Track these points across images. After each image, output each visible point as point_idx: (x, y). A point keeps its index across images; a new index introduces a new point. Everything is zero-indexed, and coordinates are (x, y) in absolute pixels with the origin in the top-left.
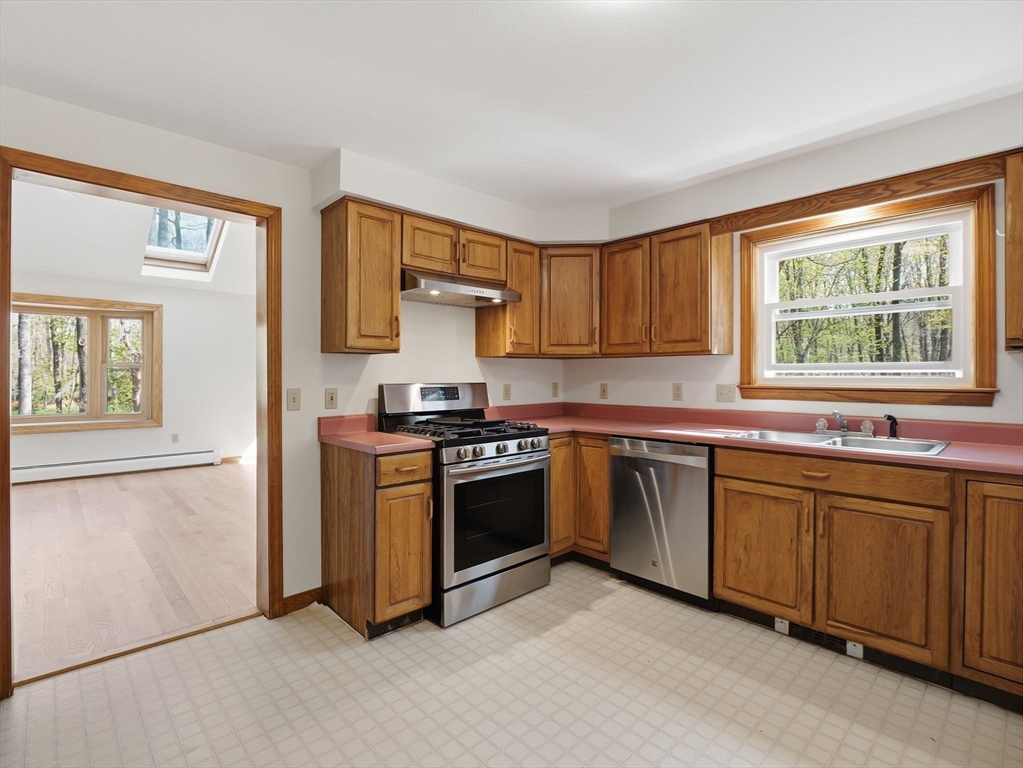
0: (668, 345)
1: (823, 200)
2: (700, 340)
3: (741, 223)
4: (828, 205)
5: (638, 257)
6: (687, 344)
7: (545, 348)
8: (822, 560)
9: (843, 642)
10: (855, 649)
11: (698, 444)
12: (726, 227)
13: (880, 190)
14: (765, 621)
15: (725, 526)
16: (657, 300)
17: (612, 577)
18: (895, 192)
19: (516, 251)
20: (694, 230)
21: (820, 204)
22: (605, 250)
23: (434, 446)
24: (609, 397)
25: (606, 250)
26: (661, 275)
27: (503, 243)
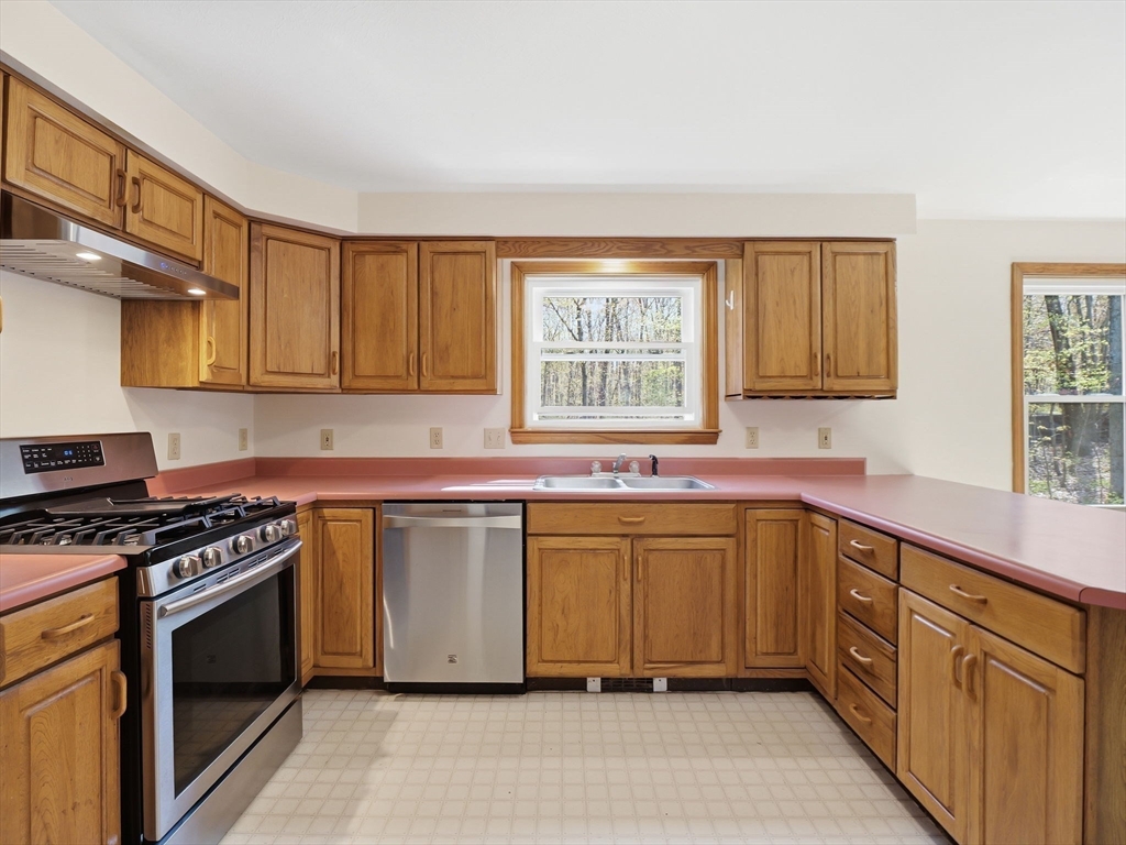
0: (444, 382)
1: (611, 245)
2: (485, 377)
3: (530, 249)
4: (615, 250)
5: (400, 266)
6: (468, 381)
7: (258, 377)
8: (639, 606)
9: (650, 681)
10: (660, 684)
11: (508, 501)
12: (513, 250)
13: (657, 247)
14: (577, 685)
15: (541, 591)
16: (427, 322)
17: (383, 694)
18: (669, 251)
19: (217, 215)
20: (478, 246)
21: (607, 248)
22: (347, 245)
23: (123, 565)
24: (335, 447)
25: (350, 248)
26: (434, 293)
27: (199, 197)
